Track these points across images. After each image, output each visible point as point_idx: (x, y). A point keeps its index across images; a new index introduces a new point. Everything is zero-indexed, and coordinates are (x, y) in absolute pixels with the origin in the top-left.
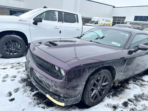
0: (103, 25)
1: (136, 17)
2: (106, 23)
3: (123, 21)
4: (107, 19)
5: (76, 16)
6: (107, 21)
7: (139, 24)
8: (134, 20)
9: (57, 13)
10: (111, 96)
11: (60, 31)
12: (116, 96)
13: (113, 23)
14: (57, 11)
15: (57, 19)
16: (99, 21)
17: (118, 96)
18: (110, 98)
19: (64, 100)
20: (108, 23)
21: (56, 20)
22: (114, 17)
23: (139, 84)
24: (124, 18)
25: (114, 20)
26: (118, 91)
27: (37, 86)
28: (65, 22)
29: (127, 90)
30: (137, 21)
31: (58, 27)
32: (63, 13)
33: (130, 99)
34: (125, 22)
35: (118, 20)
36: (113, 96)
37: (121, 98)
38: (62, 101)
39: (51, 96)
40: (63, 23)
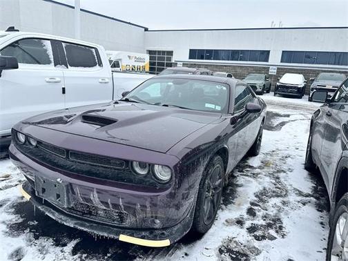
0: (131, 69)
1: (191, 51)
2: (137, 64)
3: (169, 59)
4: (138, 55)
5: (93, 50)
6: (138, 60)
7: (199, 66)
8: (190, 58)
9: (48, 45)
10: (223, 206)
11: (64, 89)
12: (231, 203)
13: (151, 64)
14: (48, 40)
15: (52, 60)
16: (120, 60)
17: (234, 203)
18: (222, 209)
19: (163, 234)
20: (141, 64)
21: (49, 62)
22: (150, 52)
23: (249, 174)
24: (171, 53)
25: (151, 58)
26: (230, 195)
27: (82, 225)
28: (71, 66)
29: (239, 189)
30: (195, 59)
31: (58, 79)
32: (64, 44)
33: (253, 201)
34: (173, 61)
35: (159, 59)
36: (226, 205)
37: (239, 205)
38: (162, 238)
39: (132, 235)
40: (67, 67)
